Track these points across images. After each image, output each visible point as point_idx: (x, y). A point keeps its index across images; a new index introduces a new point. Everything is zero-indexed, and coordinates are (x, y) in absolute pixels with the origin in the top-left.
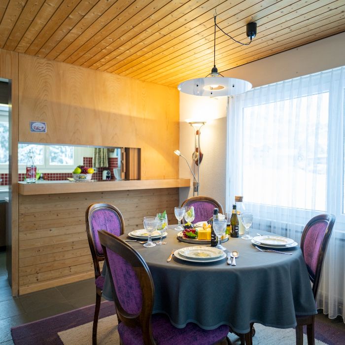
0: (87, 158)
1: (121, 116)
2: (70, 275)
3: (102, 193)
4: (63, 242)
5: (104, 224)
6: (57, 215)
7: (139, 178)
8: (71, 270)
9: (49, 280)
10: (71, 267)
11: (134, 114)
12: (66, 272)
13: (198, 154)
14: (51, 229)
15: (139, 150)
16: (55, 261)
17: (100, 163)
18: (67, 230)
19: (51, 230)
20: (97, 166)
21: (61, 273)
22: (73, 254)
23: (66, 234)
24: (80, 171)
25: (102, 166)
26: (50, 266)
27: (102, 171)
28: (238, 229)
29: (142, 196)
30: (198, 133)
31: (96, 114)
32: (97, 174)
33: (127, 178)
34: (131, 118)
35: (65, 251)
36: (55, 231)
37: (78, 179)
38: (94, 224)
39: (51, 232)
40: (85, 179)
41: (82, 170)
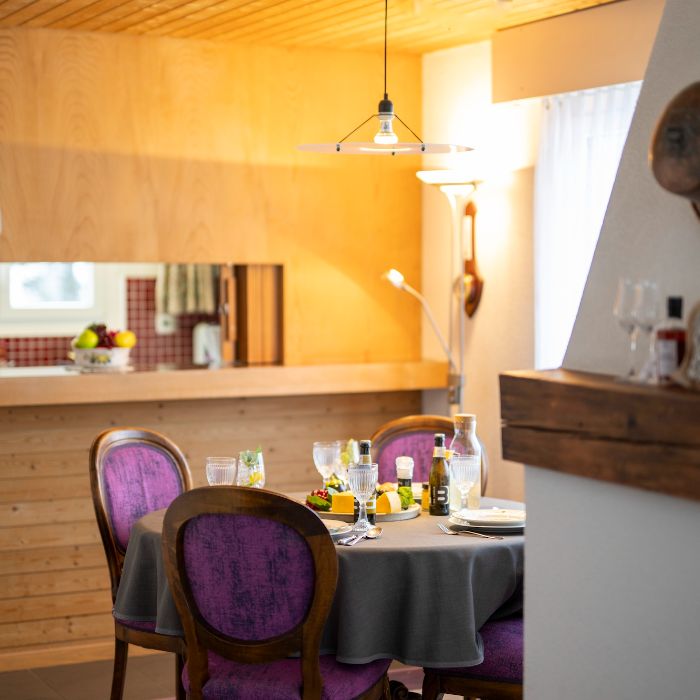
0: (138, 281)
1: (219, 167)
2: (70, 641)
3: (161, 404)
4: (51, 544)
5: (138, 482)
6: (33, 467)
7: (279, 361)
8: (73, 628)
9: (12, 647)
10: (72, 620)
11: (262, 156)
12: (59, 631)
13: (468, 279)
14: (17, 505)
15: (279, 270)
16: (27, 596)
17: (183, 296)
18: (60, 510)
19: (15, 509)
20: (174, 307)
21: (44, 632)
22: (76, 581)
23: (56, 523)
24: (93, 339)
25: (191, 307)
26: (14, 610)
27: (191, 328)
28: (445, 495)
29: (289, 418)
30: (470, 210)
31: (141, 167)
32: (173, 336)
33: (240, 358)
34: (250, 172)
35: (55, 571)
36: (26, 513)
37: (88, 363)
38: (112, 478)
39: (17, 513)
40: (108, 365)
41: (99, 337)
